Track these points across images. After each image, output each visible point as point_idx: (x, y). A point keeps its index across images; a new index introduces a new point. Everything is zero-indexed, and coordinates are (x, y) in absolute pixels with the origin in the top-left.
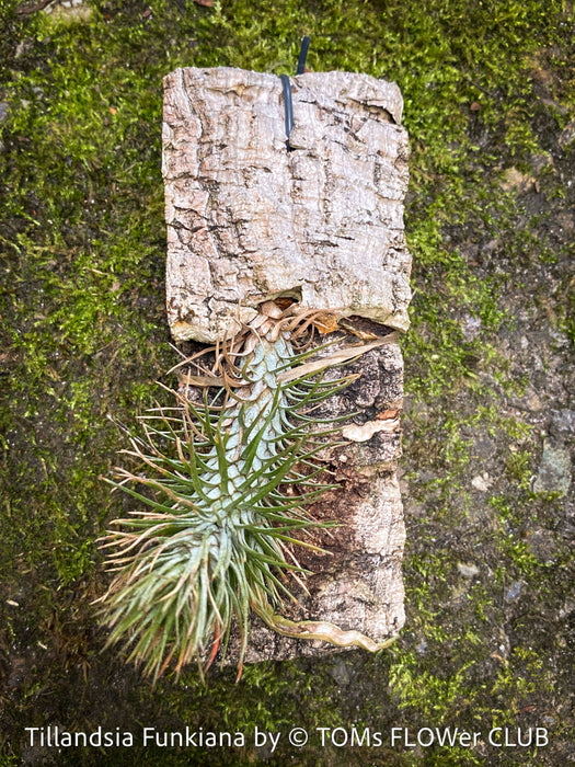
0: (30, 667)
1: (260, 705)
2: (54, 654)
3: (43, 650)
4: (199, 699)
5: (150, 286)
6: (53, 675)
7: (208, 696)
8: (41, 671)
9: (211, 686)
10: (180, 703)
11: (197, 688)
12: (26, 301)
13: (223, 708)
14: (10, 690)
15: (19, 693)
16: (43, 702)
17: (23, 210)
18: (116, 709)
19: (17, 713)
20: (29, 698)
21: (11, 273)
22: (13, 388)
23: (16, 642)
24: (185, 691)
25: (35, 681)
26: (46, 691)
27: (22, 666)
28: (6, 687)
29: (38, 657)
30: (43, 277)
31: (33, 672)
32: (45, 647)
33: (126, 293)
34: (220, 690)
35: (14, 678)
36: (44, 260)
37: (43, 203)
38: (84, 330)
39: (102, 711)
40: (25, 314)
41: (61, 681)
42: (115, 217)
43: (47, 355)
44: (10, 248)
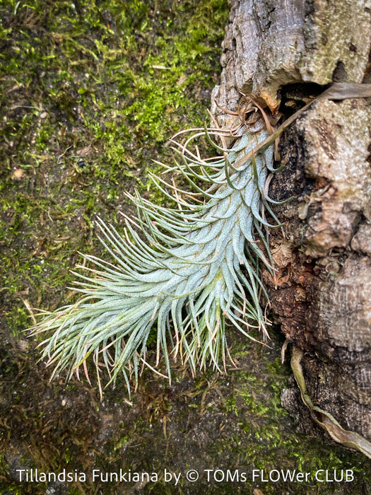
0: (118, 422)
1: (331, 455)
2: (138, 410)
3: (129, 407)
4: (274, 450)
5: (211, 79)
6: (139, 429)
7: (282, 447)
8: (128, 426)
9: (284, 438)
10: (256, 454)
11: (271, 440)
12: (104, 100)
13: (298, 458)
14: (100, 444)
15: (109, 446)
16: (131, 454)
17: (100, 23)
18: (198, 461)
19: (107, 464)
20: (118, 451)
21: (91, 77)
22: (96, 175)
23: (104, 400)
24: (260, 443)
25: (123, 436)
26: (132, 444)
27: (110, 422)
28: (96, 441)
29: (124, 413)
30: (118, 78)
31: (121, 427)
32: (131, 404)
33: (190, 87)
34: (293, 442)
35: (104, 433)
36: (118, 64)
37: (116, 18)
38: (155, 120)
39: (185, 462)
40: (103, 111)
41: (146, 434)
42: (178, 24)
43: (124, 145)
44: (88, 56)
